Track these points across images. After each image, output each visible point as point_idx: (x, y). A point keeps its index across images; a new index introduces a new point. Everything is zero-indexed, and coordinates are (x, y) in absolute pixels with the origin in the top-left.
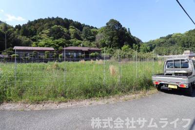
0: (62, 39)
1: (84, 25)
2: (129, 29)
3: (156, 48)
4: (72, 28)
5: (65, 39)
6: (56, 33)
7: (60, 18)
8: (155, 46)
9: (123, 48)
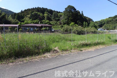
0: (37, 20)
1: (54, 11)
2: (82, 11)
3: (105, 25)
4: (46, 13)
5: (39, 20)
6: (34, 17)
7: (40, 8)
8: (104, 23)
9: (70, 25)
